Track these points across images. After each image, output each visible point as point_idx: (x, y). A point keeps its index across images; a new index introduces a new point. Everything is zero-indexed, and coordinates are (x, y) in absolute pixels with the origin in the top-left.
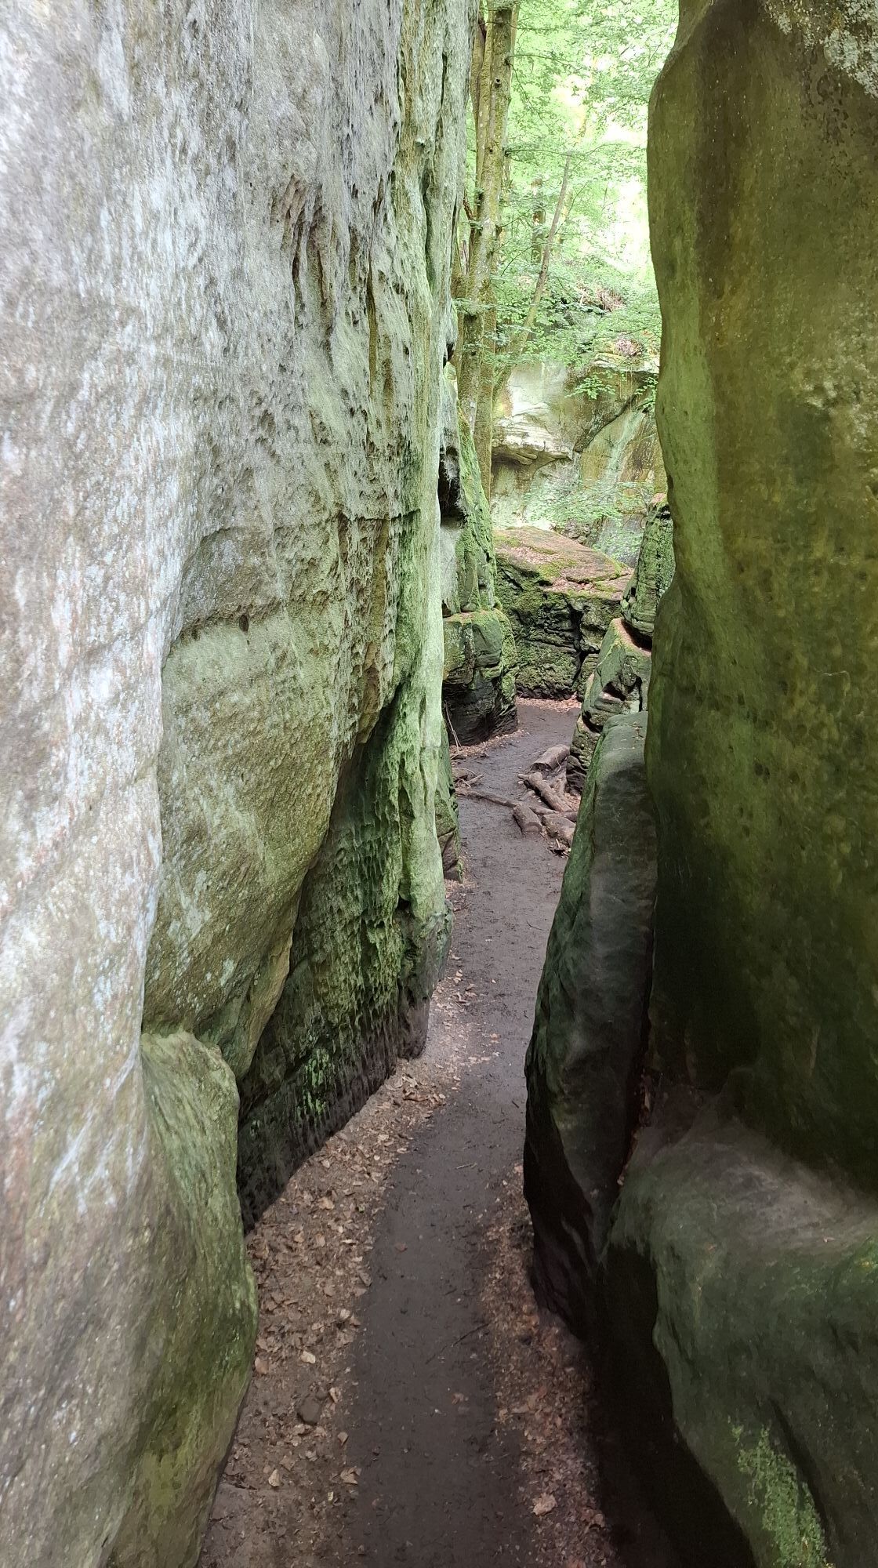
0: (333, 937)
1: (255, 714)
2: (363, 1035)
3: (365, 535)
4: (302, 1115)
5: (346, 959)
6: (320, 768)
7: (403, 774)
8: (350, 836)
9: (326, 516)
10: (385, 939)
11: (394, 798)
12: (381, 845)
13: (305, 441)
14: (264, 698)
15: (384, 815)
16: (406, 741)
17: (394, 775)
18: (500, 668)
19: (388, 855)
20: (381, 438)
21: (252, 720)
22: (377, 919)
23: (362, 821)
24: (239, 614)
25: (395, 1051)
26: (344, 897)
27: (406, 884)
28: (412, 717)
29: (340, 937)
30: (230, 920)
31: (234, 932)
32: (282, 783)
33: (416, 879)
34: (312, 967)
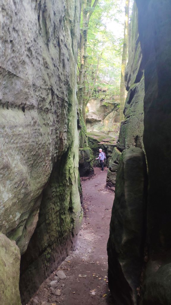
0: (52, 216)
1: (27, 136)
2: (60, 244)
3: (59, 101)
4: (44, 267)
5: (55, 222)
6: (47, 158)
7: (70, 173)
8: (56, 188)
9: (47, 87)
10: (66, 217)
11: (67, 179)
12: (64, 191)
13: (41, 64)
14: (30, 132)
15: (65, 183)
16: (70, 165)
17: (67, 172)
18: (90, 160)
19: (66, 194)
20: (62, 77)
21: (26, 138)
22: (64, 212)
23: (59, 184)
24: (21, 106)
25: (69, 249)
26: (55, 205)
27: (71, 202)
28: (72, 159)
29: (54, 216)
30: (18, 199)
31: (20, 203)
32: (35, 160)
33: (73, 201)
34: (46, 224)
